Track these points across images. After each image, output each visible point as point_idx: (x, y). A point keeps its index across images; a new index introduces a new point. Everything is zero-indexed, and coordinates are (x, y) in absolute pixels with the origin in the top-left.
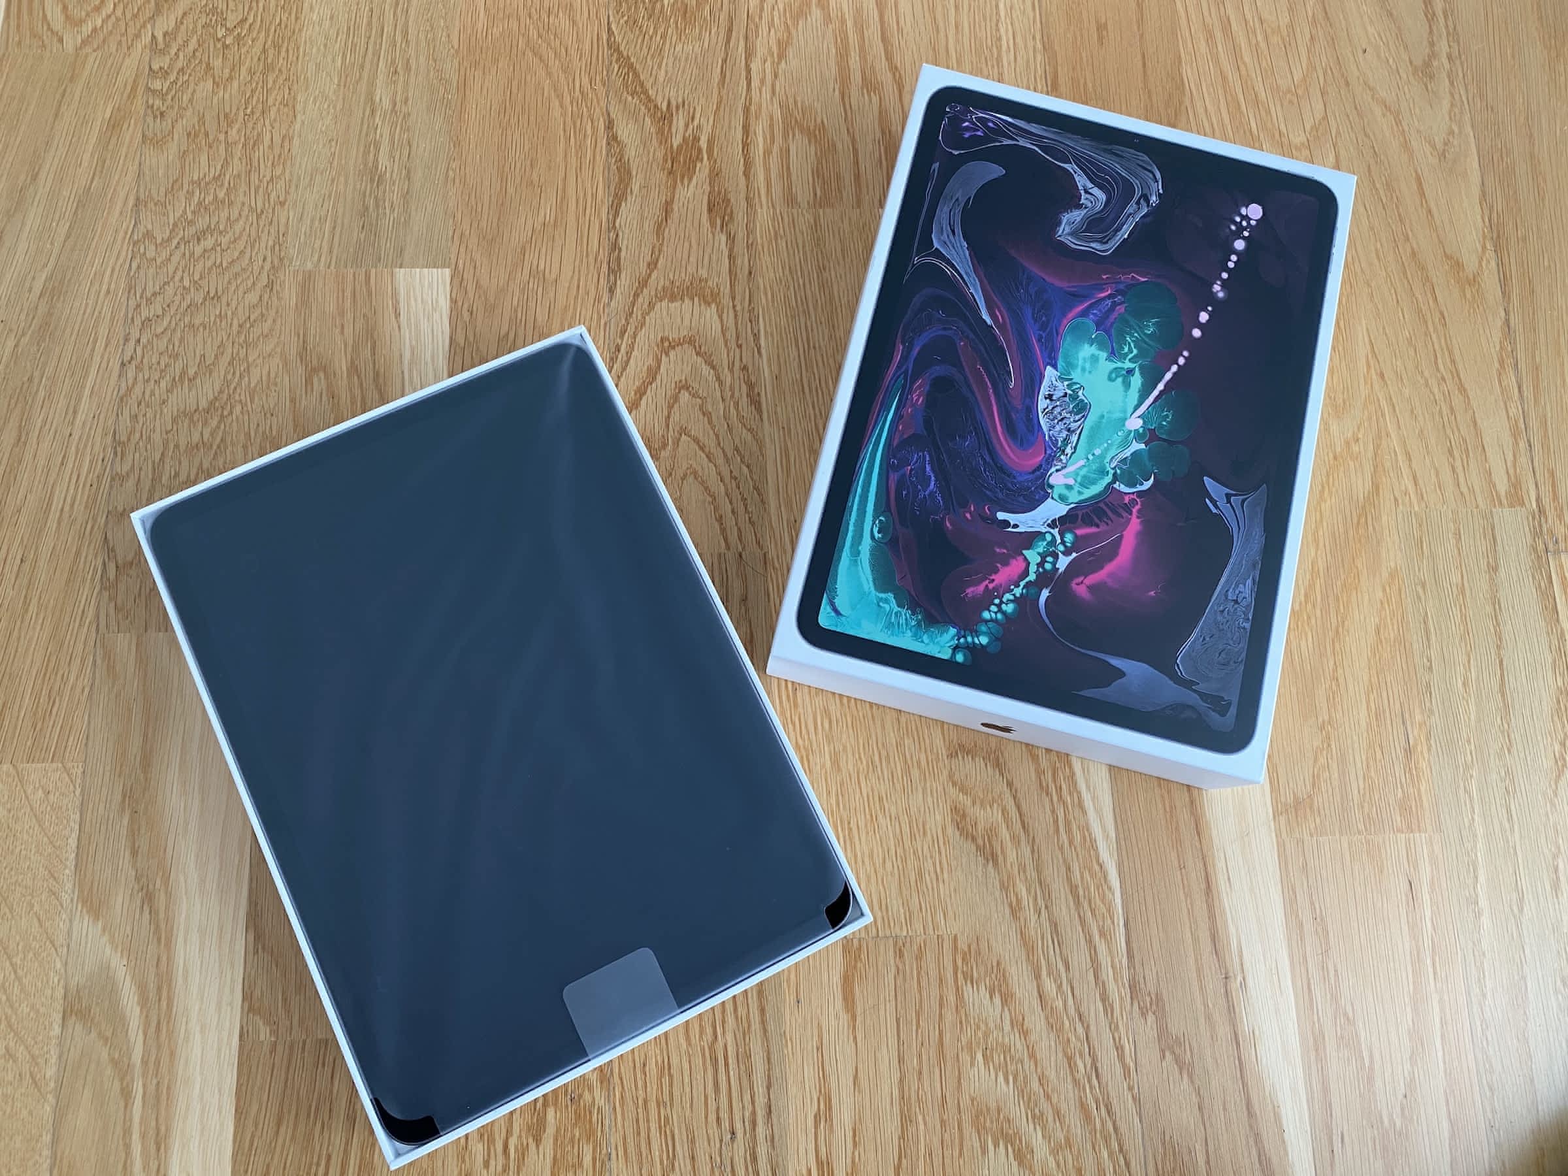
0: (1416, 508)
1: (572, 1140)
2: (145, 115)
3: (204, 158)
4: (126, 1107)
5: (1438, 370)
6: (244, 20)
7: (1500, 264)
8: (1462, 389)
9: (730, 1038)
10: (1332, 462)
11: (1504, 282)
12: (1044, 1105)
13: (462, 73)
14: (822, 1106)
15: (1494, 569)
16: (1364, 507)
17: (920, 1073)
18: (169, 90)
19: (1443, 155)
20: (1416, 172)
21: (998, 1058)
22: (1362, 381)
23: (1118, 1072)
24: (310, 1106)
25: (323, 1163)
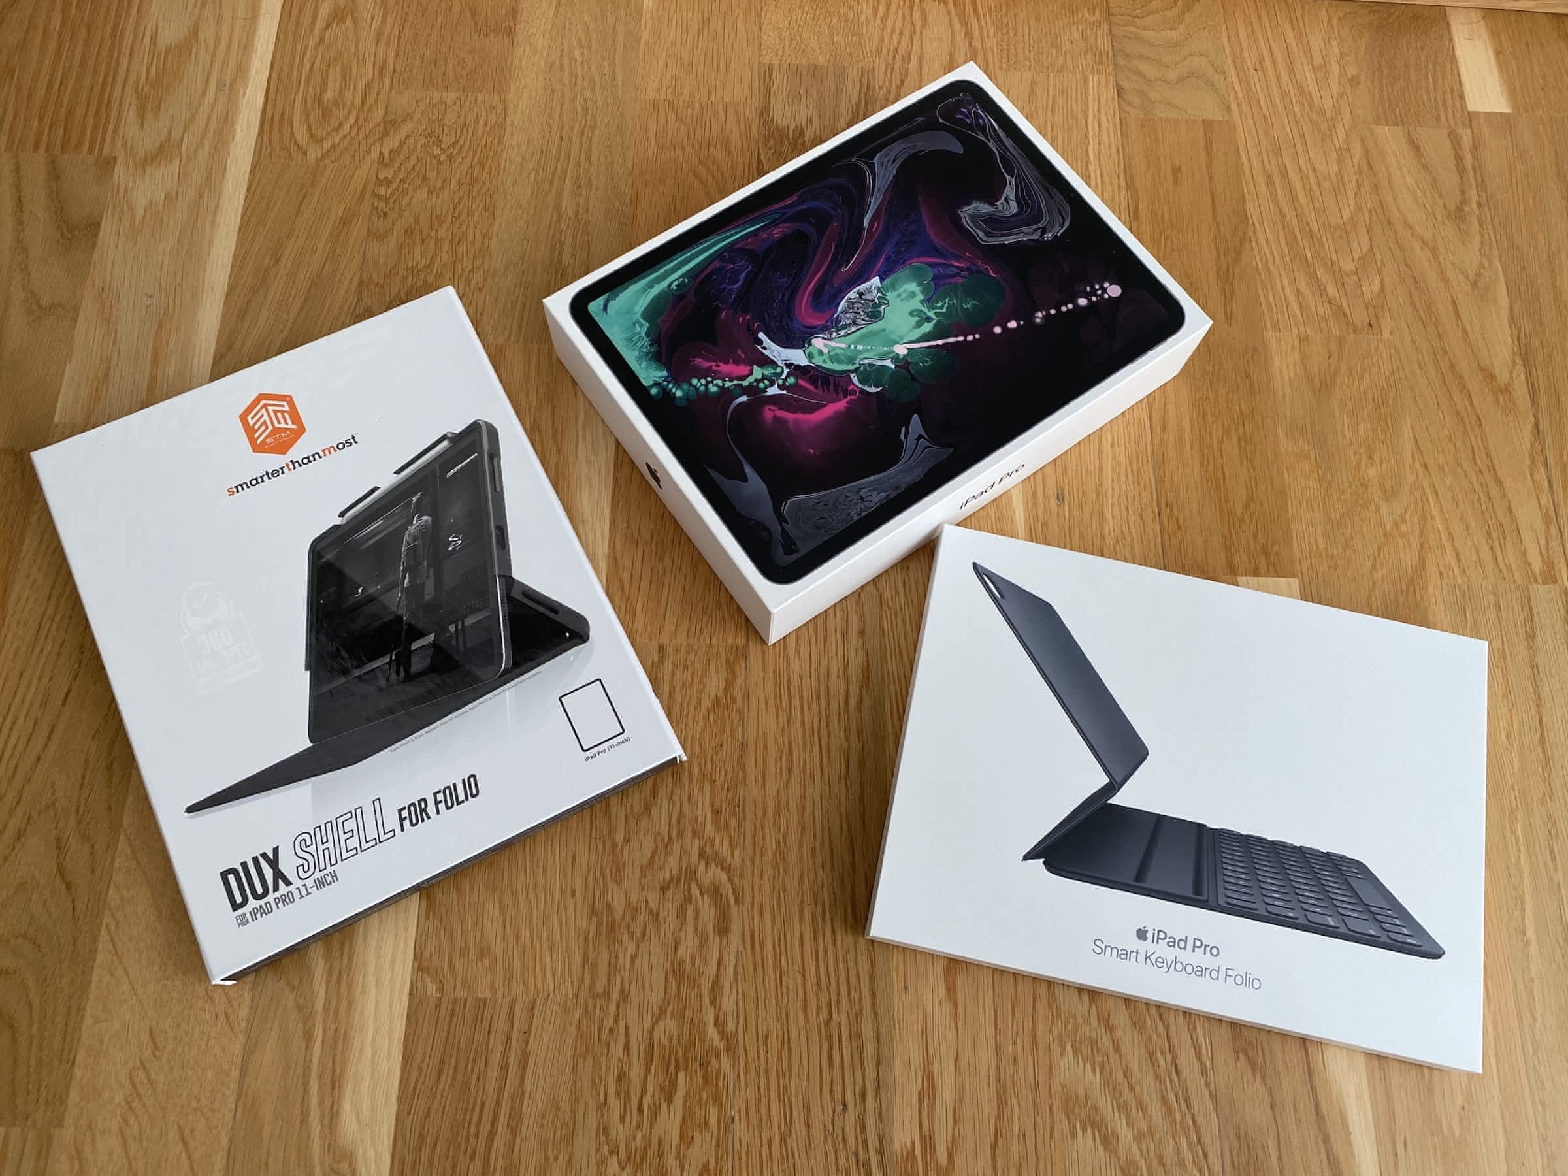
0: (1459, 581)
1: (701, 1100)
2: (371, 214)
3: (417, 251)
4: (307, 1048)
5: (1475, 463)
6: (456, 143)
7: (1529, 376)
8: (1498, 482)
9: (843, 1017)
10: (1382, 539)
11: (1533, 391)
12: (1128, 1095)
13: (635, 191)
14: (926, 1083)
15: (1531, 637)
16: (1412, 579)
17: (1015, 1060)
18: (392, 194)
19: (1475, 285)
20: (1451, 297)
21: (1086, 1050)
22: (1408, 472)
23: (1196, 1069)
24: (468, 1057)
25: (477, 1110)
